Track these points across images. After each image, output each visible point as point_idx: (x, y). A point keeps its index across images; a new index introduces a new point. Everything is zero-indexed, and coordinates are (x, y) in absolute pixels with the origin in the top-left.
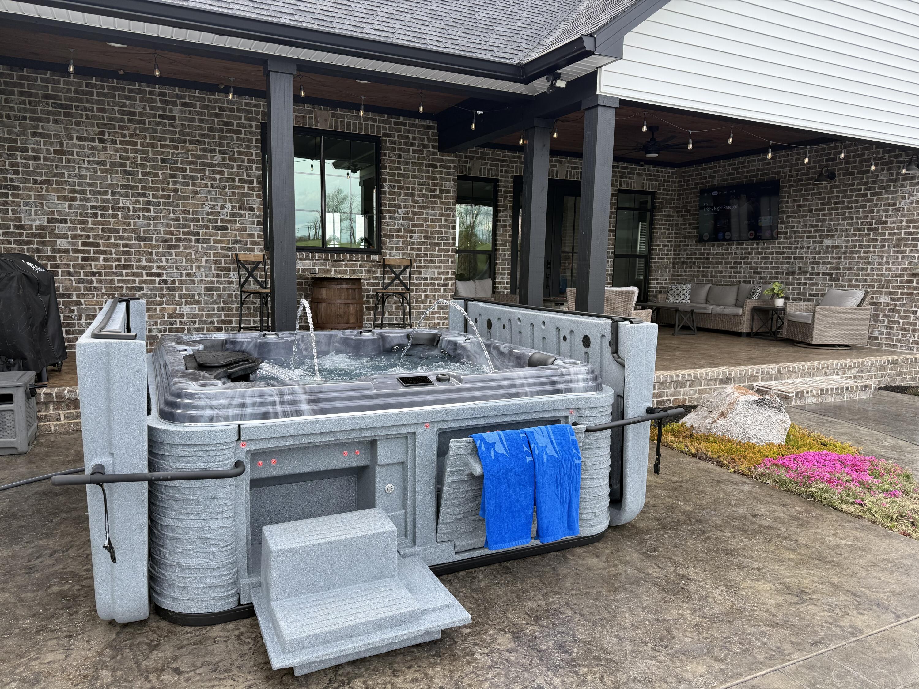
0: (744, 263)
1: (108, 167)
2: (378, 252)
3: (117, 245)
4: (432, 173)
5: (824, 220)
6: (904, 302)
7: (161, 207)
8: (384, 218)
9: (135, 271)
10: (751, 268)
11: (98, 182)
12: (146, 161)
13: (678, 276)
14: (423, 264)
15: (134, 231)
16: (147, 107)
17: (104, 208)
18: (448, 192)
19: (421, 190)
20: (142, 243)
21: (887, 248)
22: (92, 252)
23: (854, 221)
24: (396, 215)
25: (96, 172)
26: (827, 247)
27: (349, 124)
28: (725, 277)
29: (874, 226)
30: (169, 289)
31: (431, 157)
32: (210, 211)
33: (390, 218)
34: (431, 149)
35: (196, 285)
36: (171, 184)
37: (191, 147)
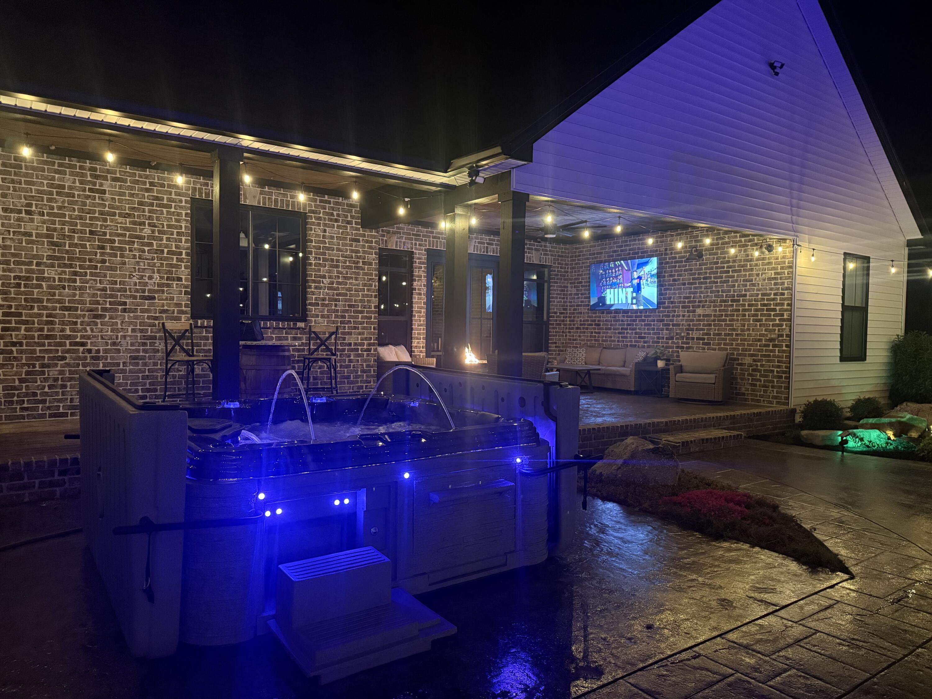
0: (630, 329)
1: (34, 238)
2: (304, 319)
3: (40, 315)
4: (356, 247)
5: (696, 293)
6: (764, 363)
7: (88, 277)
8: (310, 287)
9: (58, 340)
10: (636, 333)
11: (23, 253)
12: (74, 232)
13: (574, 340)
14: (346, 330)
15: (59, 301)
16: (77, 181)
17: (27, 279)
18: (370, 264)
19: (345, 262)
20: (66, 313)
21: (747, 317)
22: (13, 322)
23: (720, 293)
24: (322, 284)
25: (22, 243)
26: (700, 316)
27: (276, 201)
28: (614, 341)
29: (736, 298)
30: (92, 358)
31: (354, 232)
32: (137, 281)
33: (316, 288)
34: (354, 225)
35: (121, 354)
36: (98, 255)
37: (120, 220)
